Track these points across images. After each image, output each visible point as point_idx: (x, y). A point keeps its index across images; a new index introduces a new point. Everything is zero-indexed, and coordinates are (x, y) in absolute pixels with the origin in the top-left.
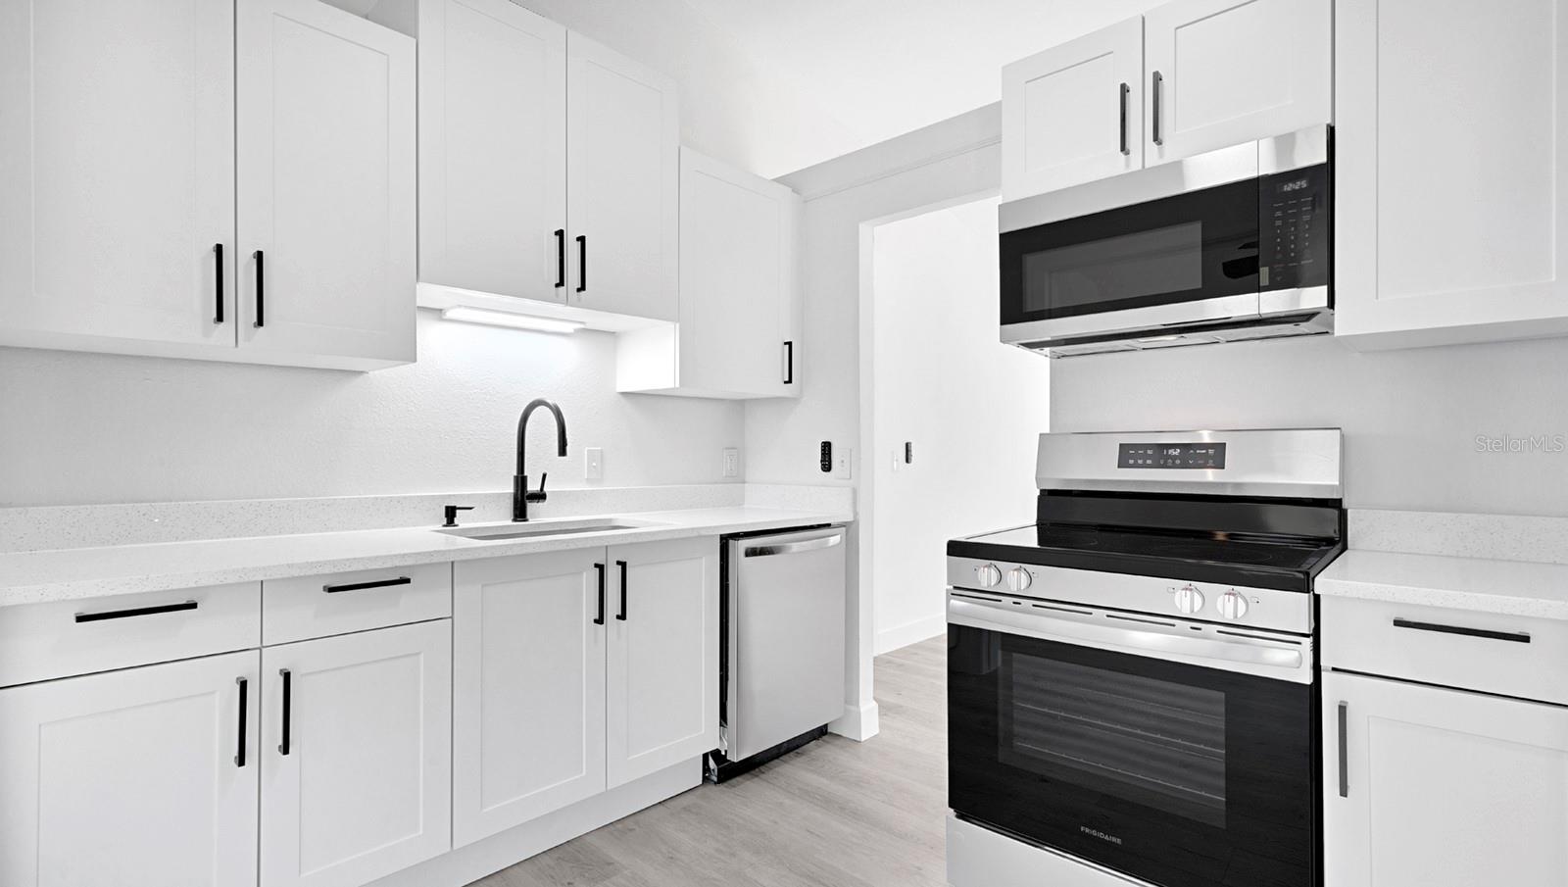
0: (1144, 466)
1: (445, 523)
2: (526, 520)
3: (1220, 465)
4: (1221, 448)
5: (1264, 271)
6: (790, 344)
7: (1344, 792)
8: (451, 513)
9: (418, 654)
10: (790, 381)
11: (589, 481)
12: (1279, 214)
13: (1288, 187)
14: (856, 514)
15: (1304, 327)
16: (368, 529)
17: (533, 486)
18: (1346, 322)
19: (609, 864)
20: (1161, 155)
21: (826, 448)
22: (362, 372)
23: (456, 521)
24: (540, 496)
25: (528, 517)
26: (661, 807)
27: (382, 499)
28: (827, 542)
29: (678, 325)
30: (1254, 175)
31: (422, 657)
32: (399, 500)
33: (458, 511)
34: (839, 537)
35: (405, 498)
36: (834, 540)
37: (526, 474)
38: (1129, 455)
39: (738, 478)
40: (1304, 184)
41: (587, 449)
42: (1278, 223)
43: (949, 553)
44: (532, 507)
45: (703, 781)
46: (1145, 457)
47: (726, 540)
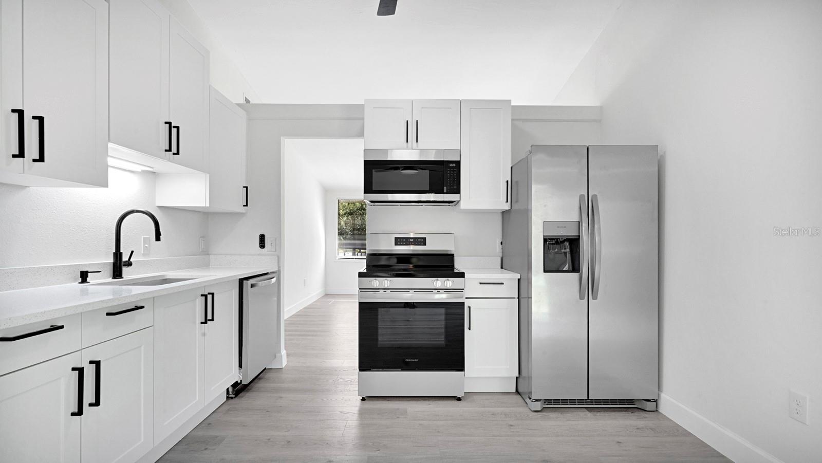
0: (403, 245)
1: (80, 281)
2: (122, 278)
3: (425, 244)
4: (425, 239)
5: (445, 188)
6: (247, 187)
7: (470, 329)
8: (84, 276)
9: (140, 347)
10: (247, 205)
11: (144, 255)
12: (449, 172)
13: (451, 165)
14: (279, 267)
15: (450, 204)
16: (35, 287)
17: (125, 258)
18: (463, 205)
19: (217, 437)
20: (417, 146)
21: (262, 238)
22: (26, 187)
23: (88, 280)
24: (129, 264)
25: (123, 276)
26: (215, 414)
27: (43, 268)
28: (271, 282)
29: (208, 175)
30: (443, 160)
31: (142, 348)
32: (52, 268)
33: (89, 274)
34: (275, 279)
35: (56, 267)
36: (274, 280)
37: (121, 251)
38: (399, 241)
39: (206, 252)
40: (454, 165)
41: (143, 237)
42: (448, 175)
43: (359, 277)
44: (125, 270)
45: (227, 399)
46: (403, 242)
47: (241, 281)
